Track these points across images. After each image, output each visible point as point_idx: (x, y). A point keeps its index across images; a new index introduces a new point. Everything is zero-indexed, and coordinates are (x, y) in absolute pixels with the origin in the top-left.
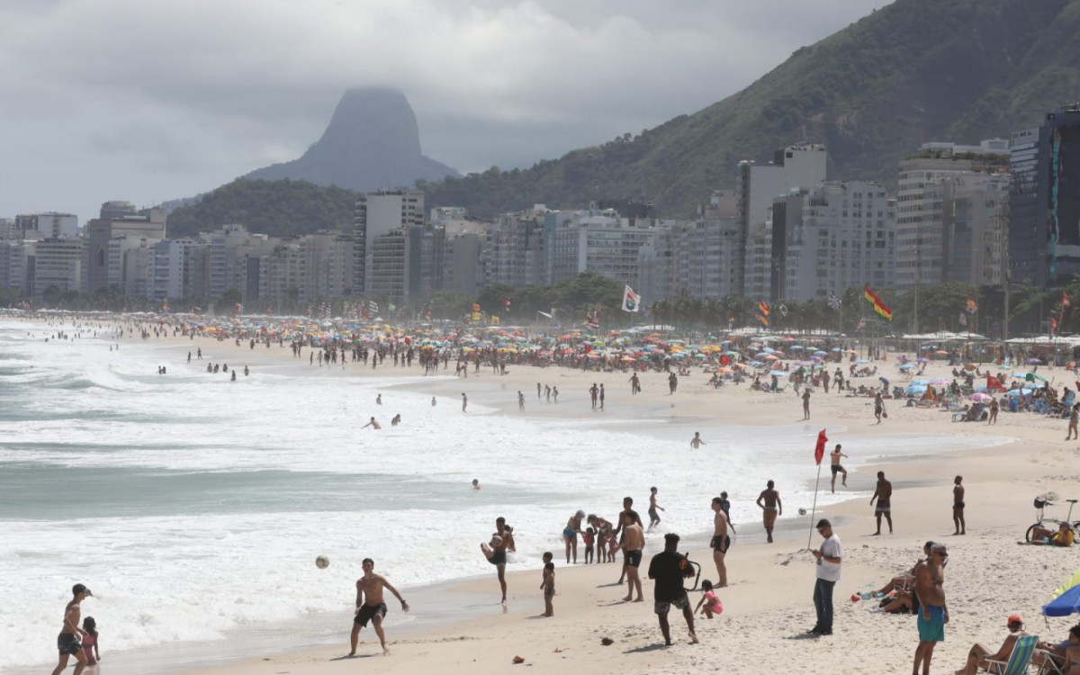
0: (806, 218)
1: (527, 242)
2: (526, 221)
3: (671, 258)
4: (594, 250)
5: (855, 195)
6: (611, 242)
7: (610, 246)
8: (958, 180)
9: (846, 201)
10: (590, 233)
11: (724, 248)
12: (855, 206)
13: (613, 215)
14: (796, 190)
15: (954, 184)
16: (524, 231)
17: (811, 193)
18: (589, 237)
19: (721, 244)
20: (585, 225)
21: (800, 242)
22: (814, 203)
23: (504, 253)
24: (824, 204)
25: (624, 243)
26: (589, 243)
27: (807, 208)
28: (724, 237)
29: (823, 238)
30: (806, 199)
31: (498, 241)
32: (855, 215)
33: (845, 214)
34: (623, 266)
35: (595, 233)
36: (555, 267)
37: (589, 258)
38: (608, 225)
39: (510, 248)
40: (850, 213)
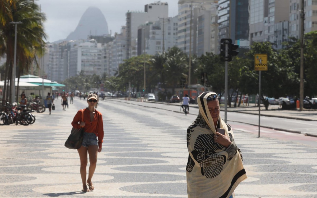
0: (151, 36)
1: (62, 55)
2: (62, 46)
3: (106, 59)
4: (85, 58)
5: (174, 24)
6: (93, 54)
7: (92, 56)
8: (202, 7)
9: (169, 27)
10: (83, 50)
11: (123, 53)
12: (174, 30)
13: (94, 42)
14: (147, 22)
15: (200, 9)
16: (61, 50)
17: (154, 24)
18: (82, 52)
19: (122, 51)
20: (81, 46)
21: (148, 48)
22: (154, 28)
23: (55, 60)
24: (158, 28)
25: (98, 55)
26: (82, 55)
27: (151, 31)
28: (123, 48)
29: (158, 45)
30: (151, 26)
31: (53, 55)
32: (174, 34)
33: (169, 34)
34: (98, 65)
35: (85, 50)
36: (70, 65)
37: (82, 61)
38: (92, 46)
39: (57, 58)
40: (172, 34)
